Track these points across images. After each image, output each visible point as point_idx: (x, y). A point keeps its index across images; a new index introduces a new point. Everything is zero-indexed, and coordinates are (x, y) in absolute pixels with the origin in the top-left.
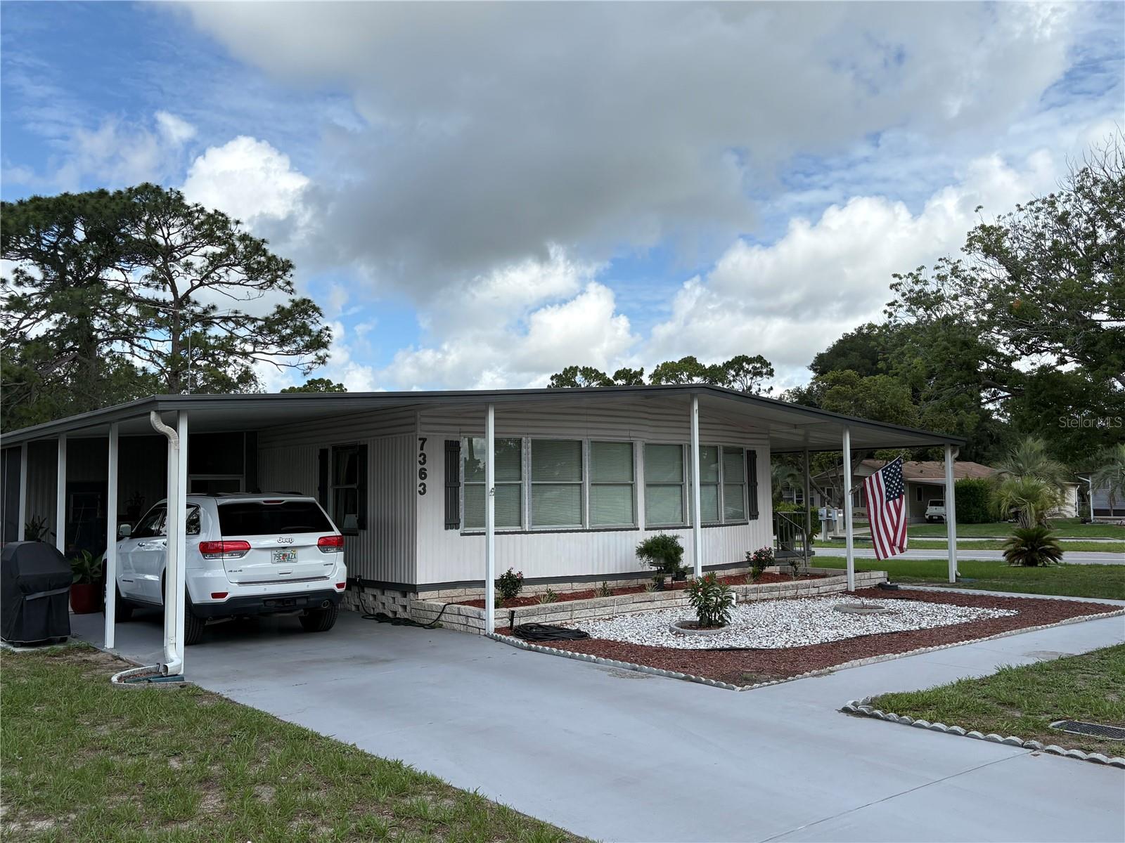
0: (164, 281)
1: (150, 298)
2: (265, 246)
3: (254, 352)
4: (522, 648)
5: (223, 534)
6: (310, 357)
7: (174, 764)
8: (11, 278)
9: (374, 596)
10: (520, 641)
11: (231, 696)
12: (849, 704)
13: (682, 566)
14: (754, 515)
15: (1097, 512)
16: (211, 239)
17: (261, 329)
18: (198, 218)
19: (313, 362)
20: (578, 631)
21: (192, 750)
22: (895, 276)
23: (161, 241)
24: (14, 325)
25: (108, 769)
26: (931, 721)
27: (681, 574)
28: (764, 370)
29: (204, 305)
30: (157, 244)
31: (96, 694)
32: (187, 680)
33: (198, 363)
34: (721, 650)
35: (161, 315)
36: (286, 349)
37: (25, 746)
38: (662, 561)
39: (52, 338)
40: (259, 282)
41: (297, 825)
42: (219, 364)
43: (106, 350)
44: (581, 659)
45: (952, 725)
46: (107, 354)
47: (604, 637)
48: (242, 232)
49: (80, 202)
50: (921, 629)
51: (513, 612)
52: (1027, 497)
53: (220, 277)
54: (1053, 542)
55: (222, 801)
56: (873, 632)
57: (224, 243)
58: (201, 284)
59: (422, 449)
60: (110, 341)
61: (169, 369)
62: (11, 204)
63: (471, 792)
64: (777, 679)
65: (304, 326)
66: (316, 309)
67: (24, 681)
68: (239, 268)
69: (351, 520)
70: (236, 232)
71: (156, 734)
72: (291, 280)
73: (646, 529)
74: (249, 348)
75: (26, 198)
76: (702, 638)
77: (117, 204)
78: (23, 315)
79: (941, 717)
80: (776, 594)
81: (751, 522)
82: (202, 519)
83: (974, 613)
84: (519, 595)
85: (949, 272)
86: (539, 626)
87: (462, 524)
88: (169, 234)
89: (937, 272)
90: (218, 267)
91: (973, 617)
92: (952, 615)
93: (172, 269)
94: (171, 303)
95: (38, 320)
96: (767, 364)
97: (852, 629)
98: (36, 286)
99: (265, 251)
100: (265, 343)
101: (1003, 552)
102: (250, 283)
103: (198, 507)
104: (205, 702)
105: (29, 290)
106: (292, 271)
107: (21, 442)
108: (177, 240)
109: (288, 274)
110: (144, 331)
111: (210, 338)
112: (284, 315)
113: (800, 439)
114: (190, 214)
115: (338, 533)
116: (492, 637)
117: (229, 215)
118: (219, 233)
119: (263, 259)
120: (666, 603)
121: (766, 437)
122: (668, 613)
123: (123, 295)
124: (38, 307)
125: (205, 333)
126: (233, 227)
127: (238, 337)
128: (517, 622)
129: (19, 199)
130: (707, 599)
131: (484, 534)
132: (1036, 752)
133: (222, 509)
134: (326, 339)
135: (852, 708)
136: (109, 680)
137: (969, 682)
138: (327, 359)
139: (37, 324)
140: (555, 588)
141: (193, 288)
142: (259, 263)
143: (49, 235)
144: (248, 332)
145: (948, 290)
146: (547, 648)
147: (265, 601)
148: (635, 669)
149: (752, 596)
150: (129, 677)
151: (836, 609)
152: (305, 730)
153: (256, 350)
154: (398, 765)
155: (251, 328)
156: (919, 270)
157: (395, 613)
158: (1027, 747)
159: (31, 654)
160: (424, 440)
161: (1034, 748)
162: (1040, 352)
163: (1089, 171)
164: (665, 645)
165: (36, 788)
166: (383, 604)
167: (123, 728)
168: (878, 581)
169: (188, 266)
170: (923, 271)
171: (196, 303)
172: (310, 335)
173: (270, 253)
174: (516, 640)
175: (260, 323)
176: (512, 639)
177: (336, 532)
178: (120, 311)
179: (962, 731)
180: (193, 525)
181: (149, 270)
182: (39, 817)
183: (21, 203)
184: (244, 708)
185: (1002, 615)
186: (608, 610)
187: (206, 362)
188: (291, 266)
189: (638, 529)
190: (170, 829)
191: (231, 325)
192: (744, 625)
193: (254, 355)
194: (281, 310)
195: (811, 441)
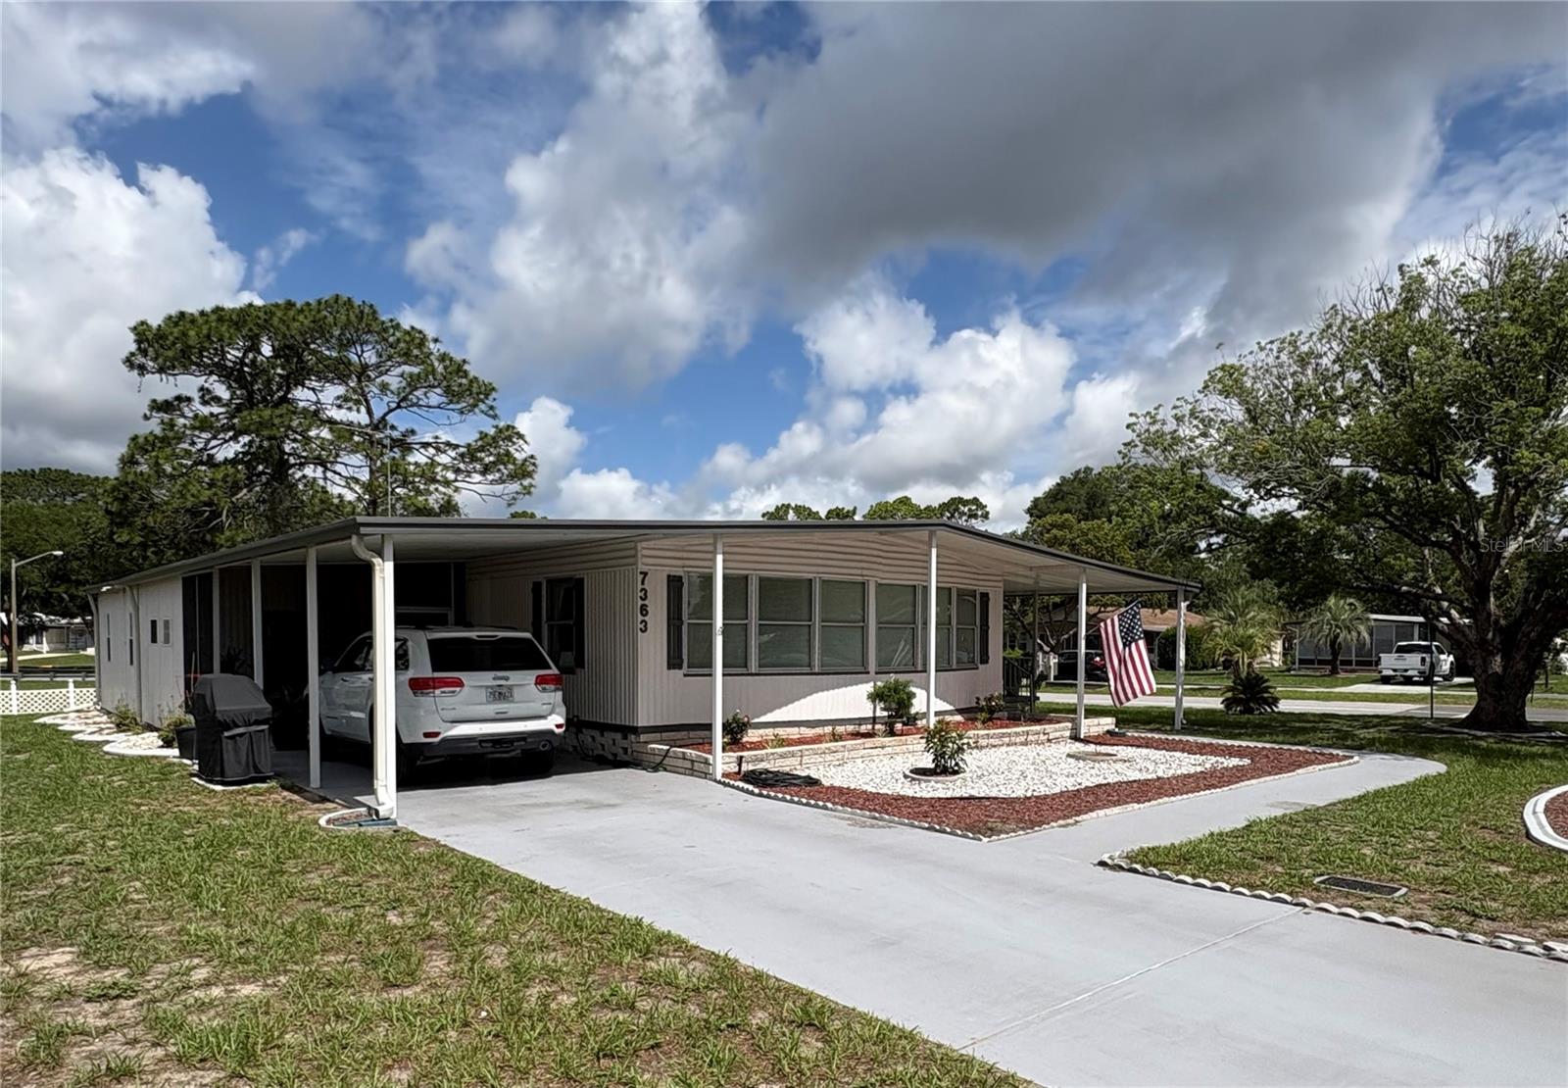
0: (358, 402)
1: (345, 420)
2: (466, 367)
3: (456, 480)
4: (752, 793)
5: (434, 670)
6: (515, 487)
7: (393, 918)
8: (196, 396)
9: (593, 738)
10: (751, 787)
11: (450, 843)
12: (1105, 858)
13: (913, 711)
14: (985, 660)
15: (1301, 662)
16: (407, 357)
17: (462, 455)
18: (393, 335)
19: (517, 493)
20: (809, 777)
21: (412, 902)
22: (1131, 415)
23: (355, 358)
24: (200, 446)
25: (320, 923)
26: (1194, 876)
27: (912, 720)
28: (980, 513)
29: (402, 429)
30: (350, 363)
31: (303, 839)
32: (400, 824)
33: (398, 490)
34: (961, 799)
35: (356, 438)
36: (490, 477)
37: (228, 896)
38: (894, 706)
39: (241, 462)
40: (459, 406)
41: (534, 992)
42: (418, 492)
43: (299, 475)
44: (816, 806)
45: (1216, 881)
46: (299, 480)
47: (837, 784)
48: (442, 351)
49: (266, 313)
50: (1159, 778)
51: (741, 757)
52: (1241, 645)
53: (419, 399)
54: (1272, 690)
55: (449, 963)
56: (1110, 781)
57: (423, 363)
58: (399, 407)
59: (643, 583)
60: (302, 465)
61: (367, 497)
62: (192, 315)
63: (722, 954)
64: (1023, 829)
65: (508, 454)
66: (521, 436)
67: (225, 822)
68: (438, 391)
69: (568, 658)
70: (435, 351)
71: (369, 884)
72: (493, 404)
73: (877, 673)
74: (451, 476)
75: (208, 308)
76: (939, 785)
77: (306, 317)
78: (210, 436)
79: (1203, 871)
80: (1007, 740)
81: (980, 666)
82: (410, 653)
83: (1210, 762)
84: (745, 740)
85: (1187, 413)
86: (768, 772)
87: (685, 665)
88: (363, 351)
89: (1175, 411)
90: (416, 389)
91: (1208, 766)
92: (1186, 764)
93: (367, 390)
94: (367, 426)
95: (226, 441)
96: (983, 507)
97: (1090, 776)
98: (223, 406)
99: (465, 372)
100: (468, 472)
101: (1221, 699)
102: (451, 406)
103: (405, 641)
104: (421, 849)
105: (216, 410)
106: (494, 395)
107: (212, 567)
108: (370, 357)
109: (491, 398)
110: (337, 455)
111: (409, 464)
112: (487, 442)
113: (1030, 582)
114: (385, 330)
115: (556, 672)
116: (719, 782)
117: (426, 333)
118: (416, 352)
119: (464, 381)
120: (898, 749)
121: (999, 578)
122: (899, 758)
123: (315, 416)
124: (225, 429)
125: (404, 459)
126: (432, 345)
127: (439, 464)
128: (745, 767)
129: (200, 309)
130: (943, 746)
131: (710, 675)
132: (1306, 910)
133: (432, 644)
134: (531, 468)
135: (1109, 862)
136: (316, 822)
137: (1221, 834)
138: (532, 489)
139: (225, 446)
140: (782, 732)
141: (391, 411)
142: (460, 385)
143: (233, 349)
144: (449, 460)
145: (1185, 431)
146: (780, 795)
147: (481, 742)
148: (875, 818)
149: (983, 742)
150: (337, 820)
151: (1069, 756)
152: (533, 882)
153: (459, 478)
154: (639, 923)
155: (453, 454)
156: (1156, 409)
157: (615, 755)
158: (1297, 905)
159: (232, 792)
160: (645, 574)
161: (1305, 906)
162: (1278, 497)
163: (1339, 307)
164: (902, 793)
165: (240, 944)
166: (603, 746)
167: (335, 877)
168: (1106, 728)
169: (384, 387)
170: (1161, 409)
171: (393, 427)
172: (514, 464)
173: (472, 374)
174: (746, 786)
175: (462, 450)
176: (741, 784)
177: (554, 671)
178: (312, 433)
179: (1227, 887)
180: (402, 660)
181: (340, 390)
182: (245, 981)
183: (202, 313)
184: (464, 856)
185: (1235, 763)
186: (839, 755)
187: (405, 490)
188: (493, 389)
189: (868, 673)
190: (394, 994)
191: (432, 451)
192: (979, 773)
193: (457, 484)
194: (483, 436)
195: (1042, 584)
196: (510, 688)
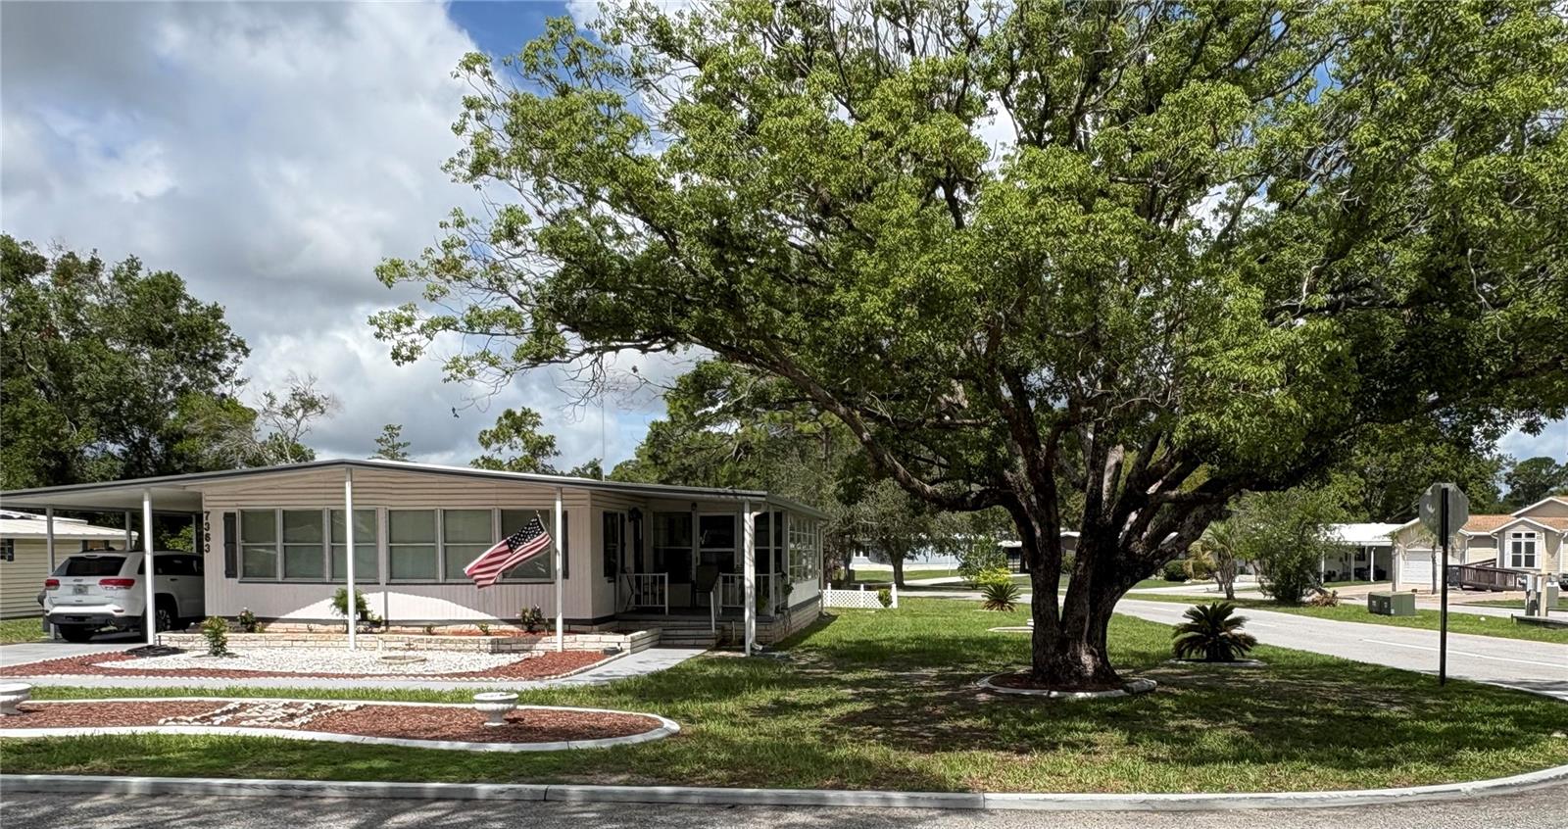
14: (567, 575)
59: (207, 519)
87: (239, 575)
147: (67, 617)
160: (208, 513)
196: (86, 587)
